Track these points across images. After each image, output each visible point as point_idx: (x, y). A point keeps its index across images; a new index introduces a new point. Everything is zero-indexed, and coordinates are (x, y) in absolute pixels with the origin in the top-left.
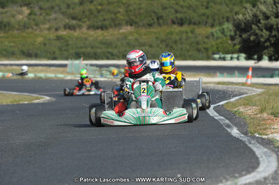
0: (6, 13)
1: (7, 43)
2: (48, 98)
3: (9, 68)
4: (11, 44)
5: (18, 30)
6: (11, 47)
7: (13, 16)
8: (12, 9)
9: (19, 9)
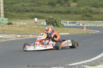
0: (98, 9)
1: (98, 17)
2: (98, 31)
3: (97, 23)
4: (99, 17)
5: (101, 14)
6: (99, 18)
7: (100, 10)
8: (100, 8)
9: (102, 8)
